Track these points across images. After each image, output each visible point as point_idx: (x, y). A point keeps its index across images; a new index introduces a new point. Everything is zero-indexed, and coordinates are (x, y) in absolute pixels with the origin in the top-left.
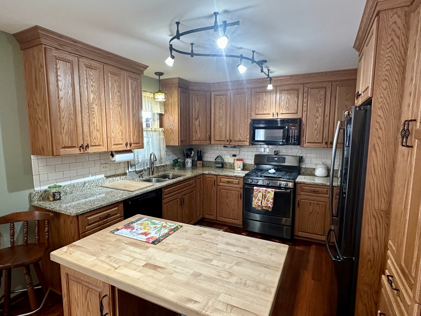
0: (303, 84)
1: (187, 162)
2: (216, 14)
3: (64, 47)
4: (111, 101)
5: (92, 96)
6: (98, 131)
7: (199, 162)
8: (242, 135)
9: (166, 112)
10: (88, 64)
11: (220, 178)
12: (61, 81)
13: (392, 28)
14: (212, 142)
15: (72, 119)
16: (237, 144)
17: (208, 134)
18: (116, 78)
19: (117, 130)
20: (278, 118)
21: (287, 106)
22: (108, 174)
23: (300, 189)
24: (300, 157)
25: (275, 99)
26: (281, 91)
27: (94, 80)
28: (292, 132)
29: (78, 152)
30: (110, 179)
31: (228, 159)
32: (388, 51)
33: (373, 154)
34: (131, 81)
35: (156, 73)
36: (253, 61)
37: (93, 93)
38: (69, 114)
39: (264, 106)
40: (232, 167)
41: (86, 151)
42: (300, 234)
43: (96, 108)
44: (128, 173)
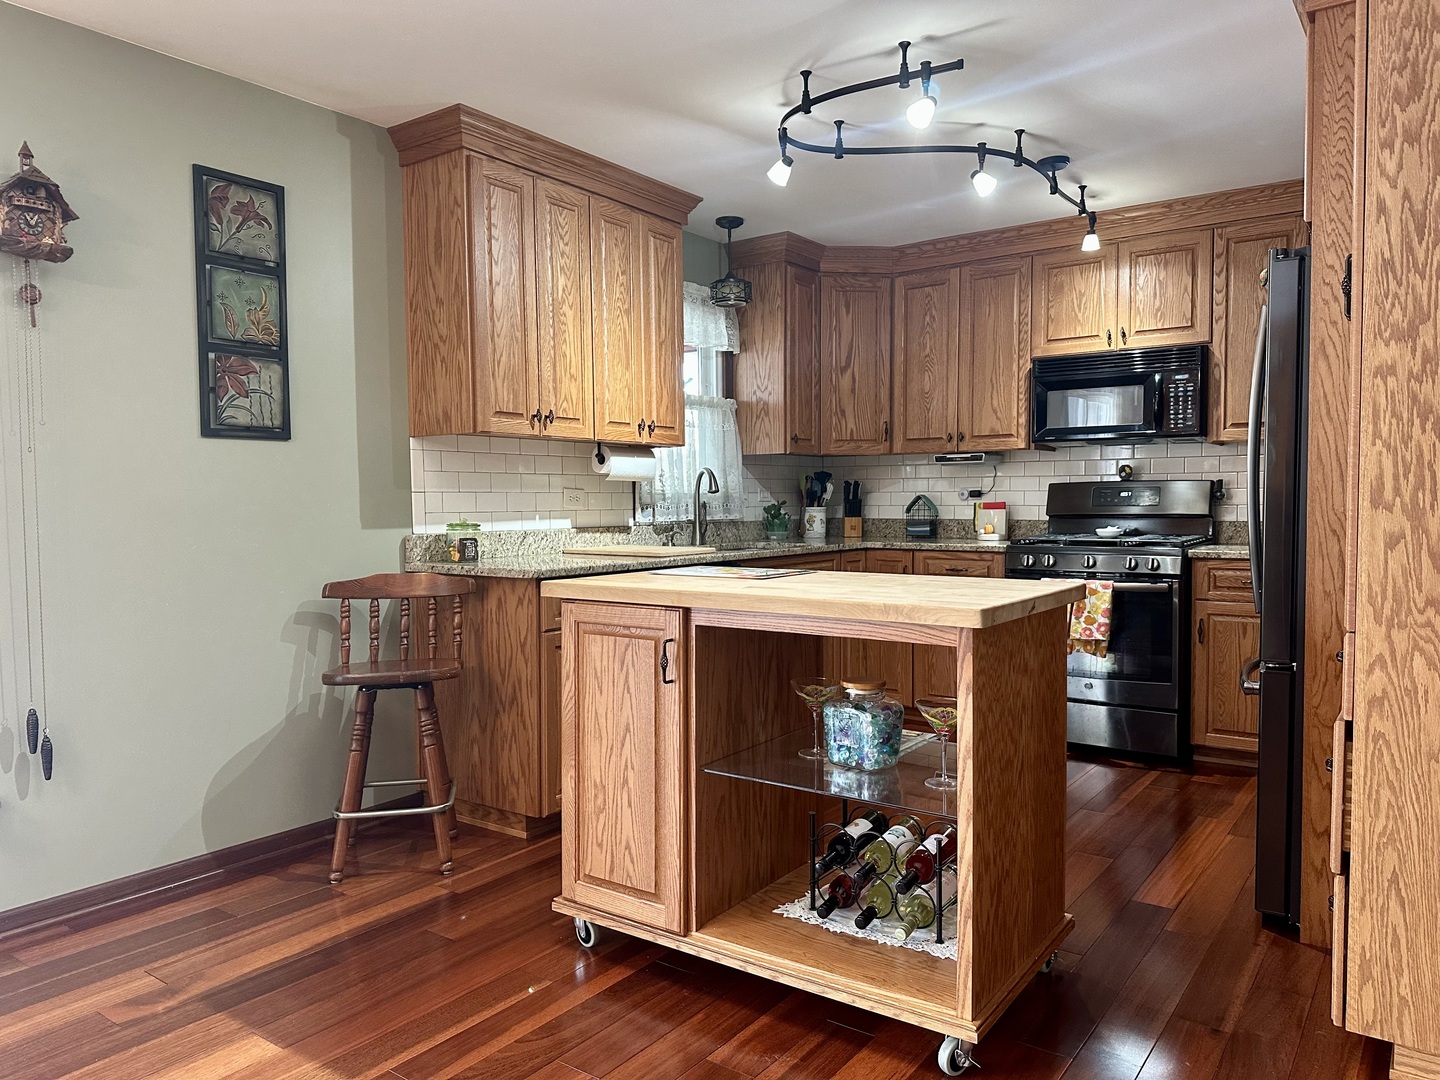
0: (1212, 228)
1: (811, 521)
2: (905, 46)
3: (507, 152)
4: (605, 298)
5: (562, 282)
6: (573, 381)
7: (850, 522)
8: (999, 414)
9: (743, 347)
10: (555, 195)
11: (925, 558)
12: (497, 240)
13: (1344, 51)
14: (898, 446)
15: (517, 341)
16: (983, 447)
17: (885, 417)
18: (619, 233)
19: (618, 382)
20: (1125, 347)
21: (1157, 303)
22: (583, 521)
23: (1206, 578)
24: (1212, 482)
25: (1114, 286)
26: (1135, 258)
27: (566, 239)
28: (1176, 392)
29: (528, 431)
30: (587, 535)
31: (954, 507)
32: (1338, 106)
33: (1322, 364)
34: (655, 245)
35: (721, 222)
36: (1019, 158)
37: (565, 274)
38: (512, 326)
39: (1077, 309)
40: (969, 529)
41: (546, 429)
42: (1213, 739)
43: (570, 314)
44: (633, 528)
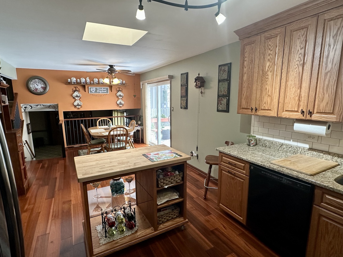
3: (252, 33)
6: (269, 97)
10: (268, 36)
12: (246, 61)
22: (315, 147)
37: (270, 61)
41: (256, 113)
43: (270, 74)
